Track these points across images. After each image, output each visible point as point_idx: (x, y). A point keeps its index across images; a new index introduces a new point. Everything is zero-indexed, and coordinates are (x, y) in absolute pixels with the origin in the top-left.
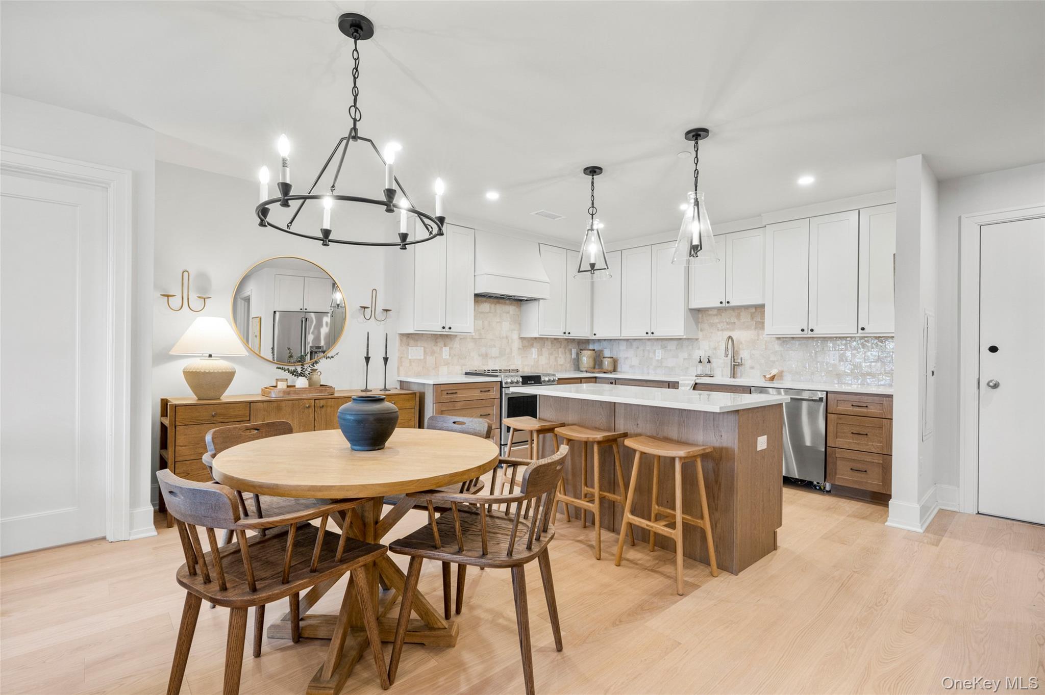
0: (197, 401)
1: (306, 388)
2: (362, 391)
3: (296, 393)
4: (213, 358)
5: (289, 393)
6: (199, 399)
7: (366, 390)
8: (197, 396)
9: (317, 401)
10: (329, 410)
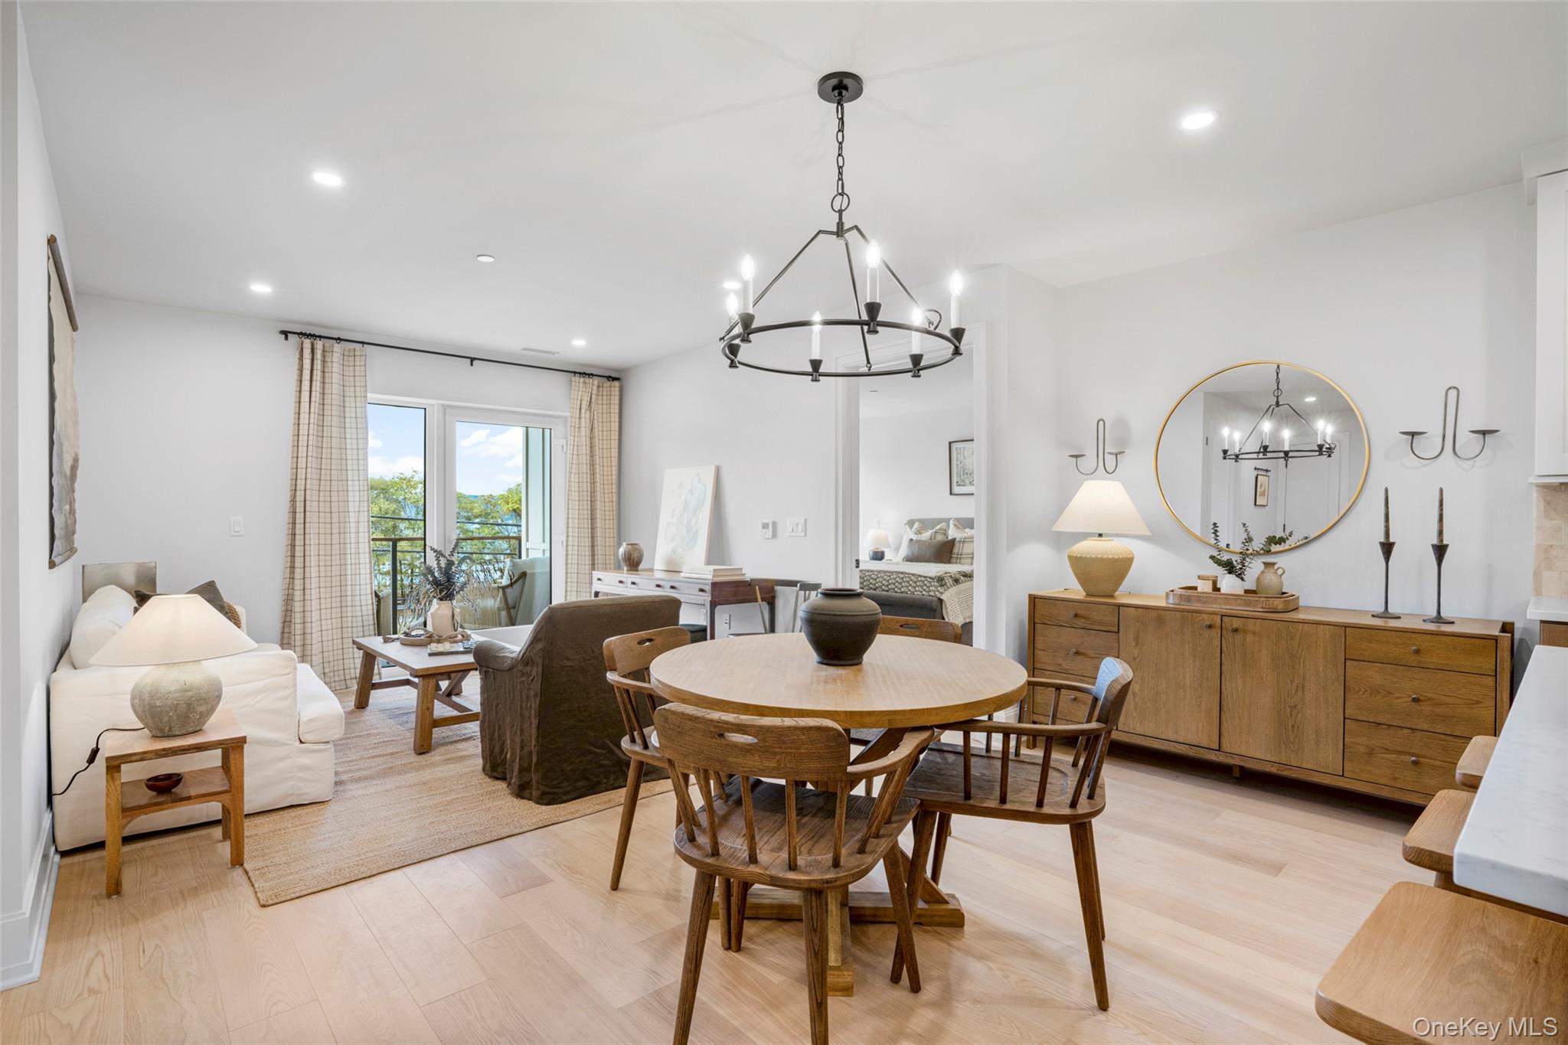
0: (1086, 597)
1: (1238, 595)
2: (1373, 616)
3: (1200, 601)
4: (1103, 539)
5: (1188, 599)
6: (1088, 595)
7: (1386, 615)
8: (1086, 592)
9: (1226, 619)
10: (1250, 638)
